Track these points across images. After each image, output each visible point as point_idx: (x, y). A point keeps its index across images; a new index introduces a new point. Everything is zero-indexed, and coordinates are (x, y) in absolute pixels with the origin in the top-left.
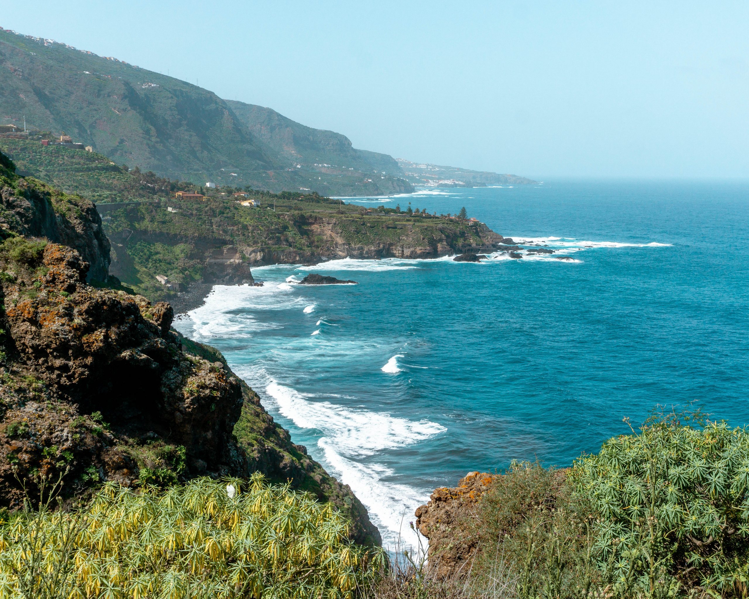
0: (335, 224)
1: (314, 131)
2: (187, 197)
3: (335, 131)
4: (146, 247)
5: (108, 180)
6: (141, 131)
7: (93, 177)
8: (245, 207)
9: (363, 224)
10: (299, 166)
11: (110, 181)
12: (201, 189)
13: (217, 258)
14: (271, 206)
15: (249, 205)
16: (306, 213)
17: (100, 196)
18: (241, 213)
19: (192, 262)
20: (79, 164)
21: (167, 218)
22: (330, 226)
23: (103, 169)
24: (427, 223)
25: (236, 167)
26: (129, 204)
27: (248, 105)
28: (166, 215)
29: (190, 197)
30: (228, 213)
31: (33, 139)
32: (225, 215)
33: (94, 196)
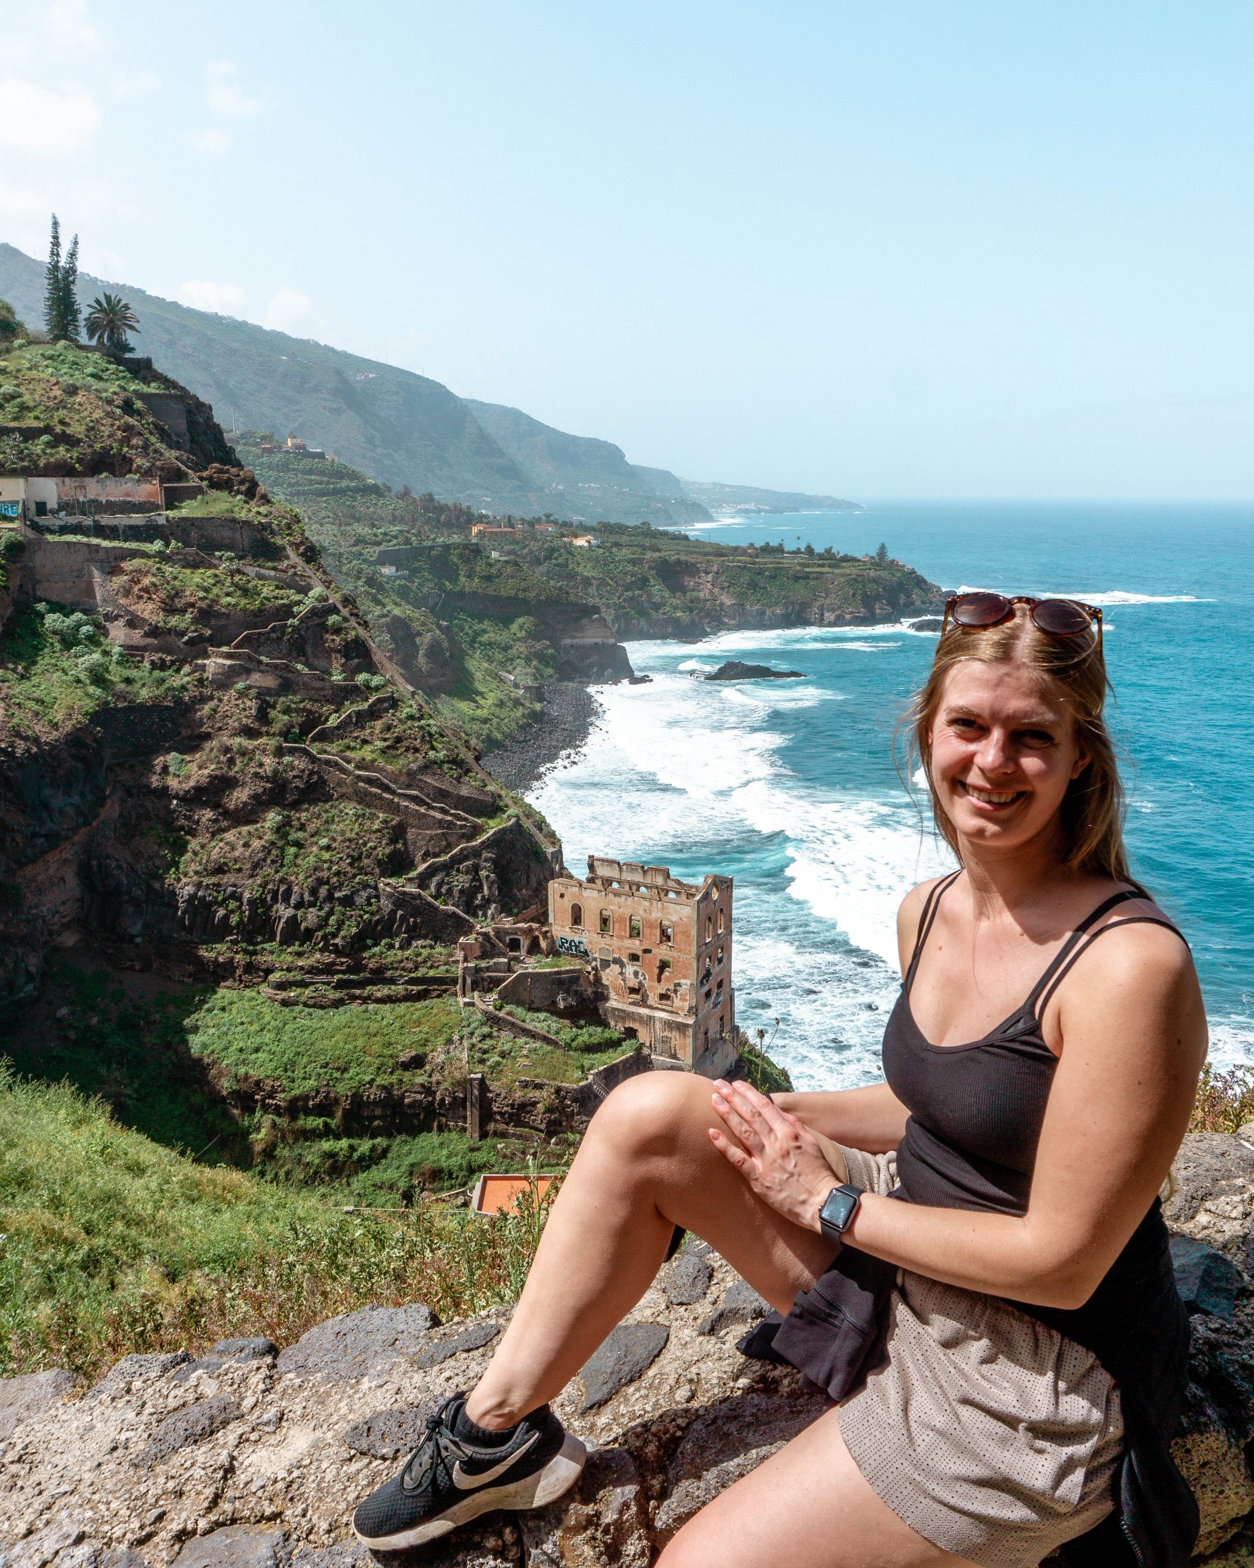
0: (717, 573)
1: (575, 439)
2: (491, 533)
3: (603, 439)
4: (466, 620)
5: (368, 508)
6: (363, 439)
7: (344, 503)
8: (581, 547)
9: (759, 574)
10: (561, 487)
11: (372, 509)
12: (509, 520)
13: (575, 637)
14: (616, 544)
15: (586, 544)
16: (669, 556)
17: (385, 534)
18: (578, 558)
19: (538, 646)
20: (321, 483)
21: (493, 571)
22: (710, 577)
23: (356, 490)
24: (849, 570)
25: (487, 489)
26: (432, 548)
27: (486, 405)
28: (490, 565)
29: (496, 533)
30: (556, 559)
31: (245, 444)
32: (554, 561)
33: (375, 535)
